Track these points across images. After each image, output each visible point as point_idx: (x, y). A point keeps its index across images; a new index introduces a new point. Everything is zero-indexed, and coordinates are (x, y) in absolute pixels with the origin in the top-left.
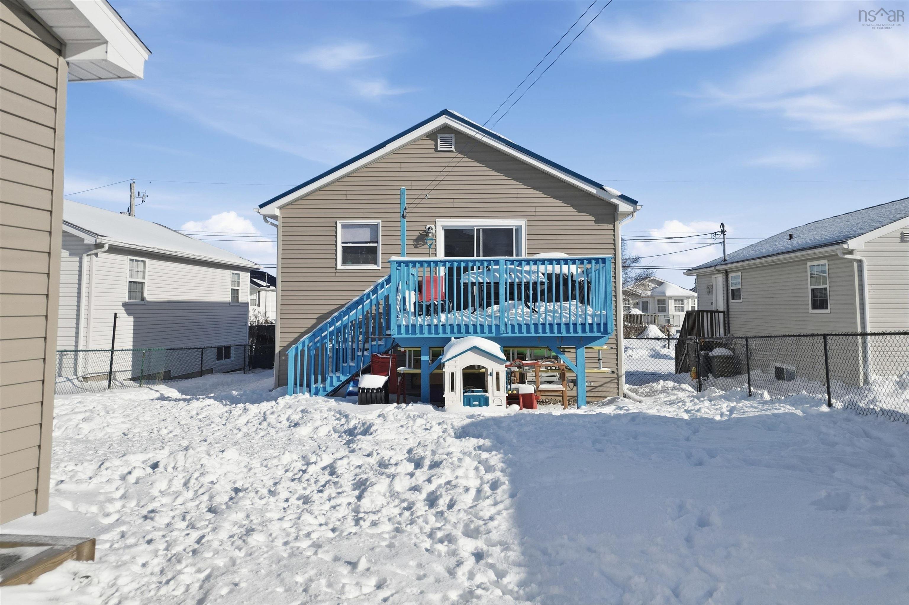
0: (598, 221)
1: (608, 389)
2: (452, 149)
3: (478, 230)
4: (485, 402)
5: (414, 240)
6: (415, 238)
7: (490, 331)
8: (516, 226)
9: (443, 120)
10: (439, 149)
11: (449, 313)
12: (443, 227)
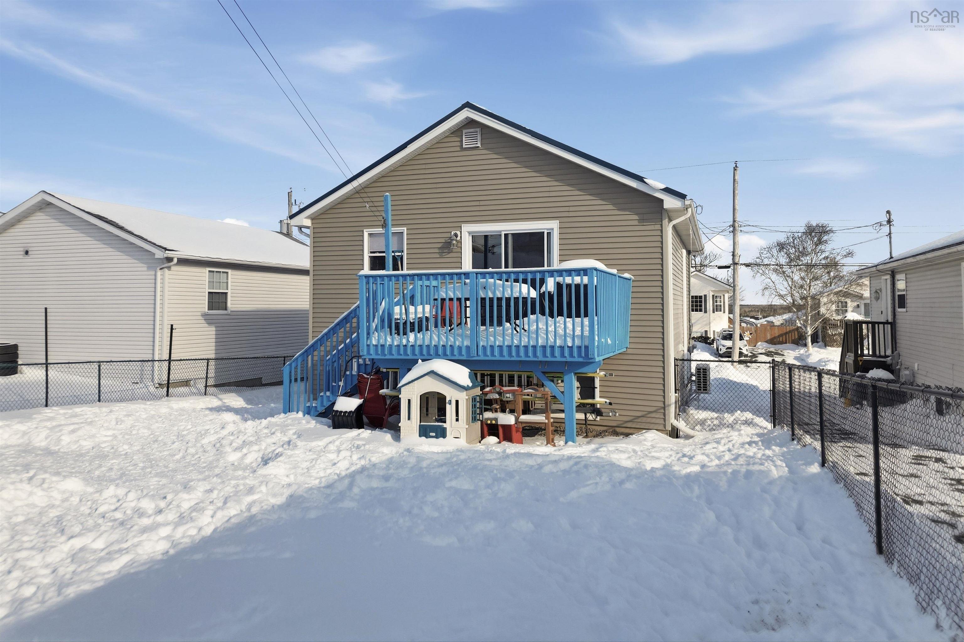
0: (642, 221)
1: (654, 421)
2: (477, 145)
3: (506, 235)
4: (442, 433)
5: (439, 248)
6: (439, 245)
7: (460, 353)
8: (547, 229)
9: (466, 113)
10: (464, 146)
11: (419, 332)
12: (469, 233)
